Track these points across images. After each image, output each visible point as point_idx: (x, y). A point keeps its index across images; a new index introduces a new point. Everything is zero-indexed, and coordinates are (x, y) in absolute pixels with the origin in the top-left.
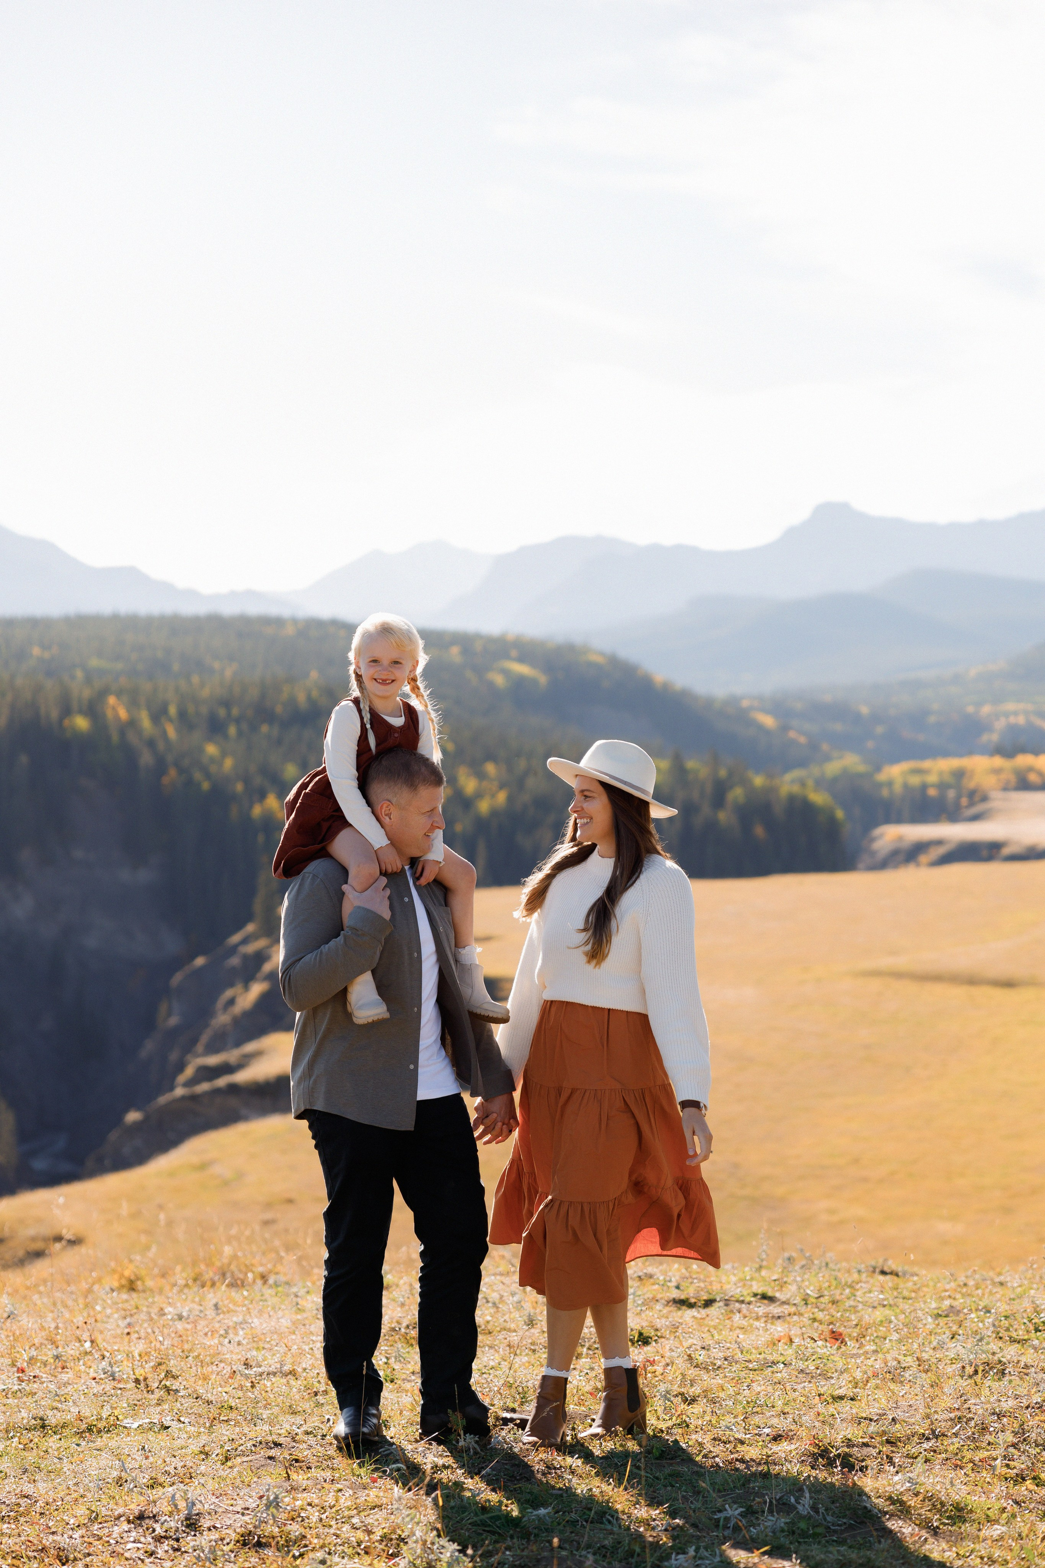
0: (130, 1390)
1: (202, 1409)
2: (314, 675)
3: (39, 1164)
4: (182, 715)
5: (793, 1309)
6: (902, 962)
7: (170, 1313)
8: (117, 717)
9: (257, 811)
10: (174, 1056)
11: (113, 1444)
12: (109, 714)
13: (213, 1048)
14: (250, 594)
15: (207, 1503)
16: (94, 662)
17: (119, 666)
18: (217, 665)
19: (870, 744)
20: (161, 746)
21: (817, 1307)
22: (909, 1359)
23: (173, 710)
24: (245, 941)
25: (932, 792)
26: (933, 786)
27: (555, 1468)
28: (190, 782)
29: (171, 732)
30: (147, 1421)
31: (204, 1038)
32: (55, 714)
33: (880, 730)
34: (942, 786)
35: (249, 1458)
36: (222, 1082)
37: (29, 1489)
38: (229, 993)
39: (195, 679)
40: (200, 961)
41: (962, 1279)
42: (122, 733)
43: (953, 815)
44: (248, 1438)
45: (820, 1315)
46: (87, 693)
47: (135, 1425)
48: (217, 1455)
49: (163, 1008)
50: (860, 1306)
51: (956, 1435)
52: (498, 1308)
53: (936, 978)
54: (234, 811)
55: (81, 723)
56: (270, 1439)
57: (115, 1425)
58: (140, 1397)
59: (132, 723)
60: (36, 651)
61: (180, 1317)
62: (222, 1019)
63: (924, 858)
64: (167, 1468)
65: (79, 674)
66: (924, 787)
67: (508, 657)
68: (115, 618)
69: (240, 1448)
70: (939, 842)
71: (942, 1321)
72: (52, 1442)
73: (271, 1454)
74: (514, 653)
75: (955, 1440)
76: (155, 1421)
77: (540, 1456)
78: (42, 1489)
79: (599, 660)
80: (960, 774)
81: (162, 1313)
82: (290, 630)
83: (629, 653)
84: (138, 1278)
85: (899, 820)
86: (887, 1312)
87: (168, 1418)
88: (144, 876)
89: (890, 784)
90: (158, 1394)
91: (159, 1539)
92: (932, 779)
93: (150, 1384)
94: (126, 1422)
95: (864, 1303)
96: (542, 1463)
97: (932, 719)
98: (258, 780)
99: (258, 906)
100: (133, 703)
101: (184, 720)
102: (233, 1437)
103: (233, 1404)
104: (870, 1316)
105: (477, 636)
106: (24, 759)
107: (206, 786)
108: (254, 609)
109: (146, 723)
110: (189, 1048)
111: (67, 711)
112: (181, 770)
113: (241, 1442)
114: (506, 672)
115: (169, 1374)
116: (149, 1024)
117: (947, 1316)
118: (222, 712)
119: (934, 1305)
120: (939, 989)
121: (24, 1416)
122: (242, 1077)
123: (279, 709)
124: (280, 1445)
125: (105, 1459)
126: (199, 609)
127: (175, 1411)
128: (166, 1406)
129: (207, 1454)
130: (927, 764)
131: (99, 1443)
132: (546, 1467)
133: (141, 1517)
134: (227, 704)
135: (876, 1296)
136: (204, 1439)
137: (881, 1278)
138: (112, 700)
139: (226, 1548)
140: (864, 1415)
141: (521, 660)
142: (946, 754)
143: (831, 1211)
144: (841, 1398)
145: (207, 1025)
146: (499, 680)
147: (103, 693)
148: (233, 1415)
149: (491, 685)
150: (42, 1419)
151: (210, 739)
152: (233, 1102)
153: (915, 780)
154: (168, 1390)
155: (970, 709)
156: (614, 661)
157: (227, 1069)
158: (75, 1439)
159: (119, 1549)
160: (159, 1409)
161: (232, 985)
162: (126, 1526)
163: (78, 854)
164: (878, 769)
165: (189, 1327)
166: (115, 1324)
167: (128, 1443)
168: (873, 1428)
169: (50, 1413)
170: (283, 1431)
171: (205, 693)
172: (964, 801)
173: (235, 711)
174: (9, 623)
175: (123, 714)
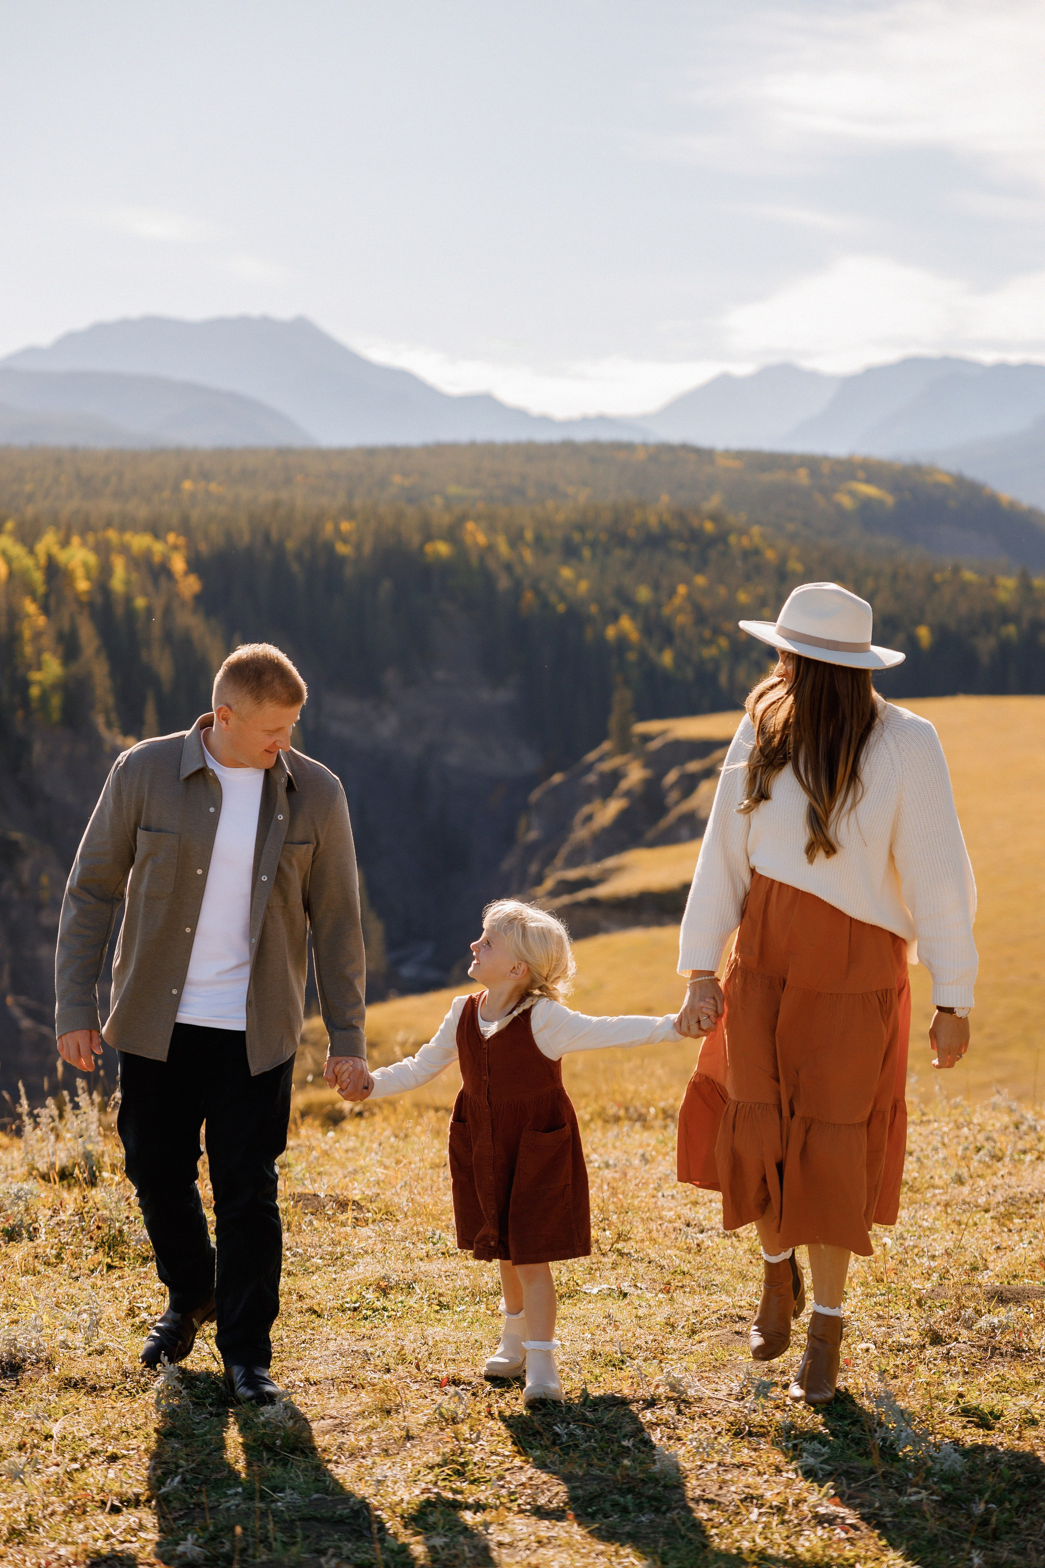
1: (655, 1274)
2: (665, 498)
3: (407, 971)
4: (538, 539)
7: (596, 1161)
8: (477, 544)
9: (611, 632)
10: (534, 868)
11: (577, 1311)
12: (468, 540)
13: (573, 861)
14: (602, 420)
16: (453, 489)
17: (477, 492)
18: (570, 490)
20: (518, 570)
23: (529, 535)
24: (601, 759)
27: (1024, 1351)
28: (545, 605)
29: (528, 556)
30: (605, 1286)
31: (564, 851)
32: (416, 540)
35: (716, 1333)
36: (583, 895)
38: (586, 810)
39: (550, 504)
40: (557, 778)
42: (482, 559)
44: (711, 1311)
46: (446, 519)
47: (595, 1291)
48: (683, 1327)
49: (523, 823)
52: (922, 1163)
54: (589, 634)
55: (442, 548)
56: (734, 1312)
57: (576, 1291)
59: (491, 548)
60: (397, 479)
61: (607, 1165)
62: (581, 834)
64: (638, 1342)
65: (439, 501)
67: (854, 478)
68: (473, 446)
69: (706, 1321)
73: (737, 1329)
74: (861, 474)
76: (614, 1287)
77: (1008, 1337)
79: (946, 480)
82: (641, 455)
83: (974, 473)
87: (626, 1284)
88: (504, 696)
91: (651, 1425)
93: (602, 1246)
94: (586, 1288)
96: (1009, 1345)
98: (612, 602)
99: (613, 723)
100: (491, 529)
101: (541, 545)
102: (697, 1309)
103: (686, 1270)
105: (825, 458)
106: (387, 585)
107: (561, 608)
108: (606, 435)
109: (503, 548)
110: (548, 860)
111: (427, 537)
112: (538, 592)
113: (706, 1314)
114: (852, 494)
115: (619, 1237)
116: (509, 838)
118: (577, 537)
122: (602, 891)
123: (631, 533)
124: (745, 1318)
125: (574, 1330)
126: (555, 436)
127: (631, 1275)
128: (620, 1271)
129: (673, 1326)
132: (1015, 1349)
134: (581, 528)
136: (667, 1310)
138: (470, 526)
139: (720, 1439)
141: (868, 481)
145: (564, 840)
146: (846, 502)
147: (463, 518)
148: (687, 1281)
149: (838, 507)
151: (565, 563)
152: (593, 915)
154: (621, 1254)
156: (960, 481)
157: (586, 883)
160: (615, 1274)
161: (588, 800)
163: (440, 675)
167: (593, 1311)
170: (743, 1303)
171: (560, 518)
173: (590, 535)
174: (371, 452)
175: (481, 539)
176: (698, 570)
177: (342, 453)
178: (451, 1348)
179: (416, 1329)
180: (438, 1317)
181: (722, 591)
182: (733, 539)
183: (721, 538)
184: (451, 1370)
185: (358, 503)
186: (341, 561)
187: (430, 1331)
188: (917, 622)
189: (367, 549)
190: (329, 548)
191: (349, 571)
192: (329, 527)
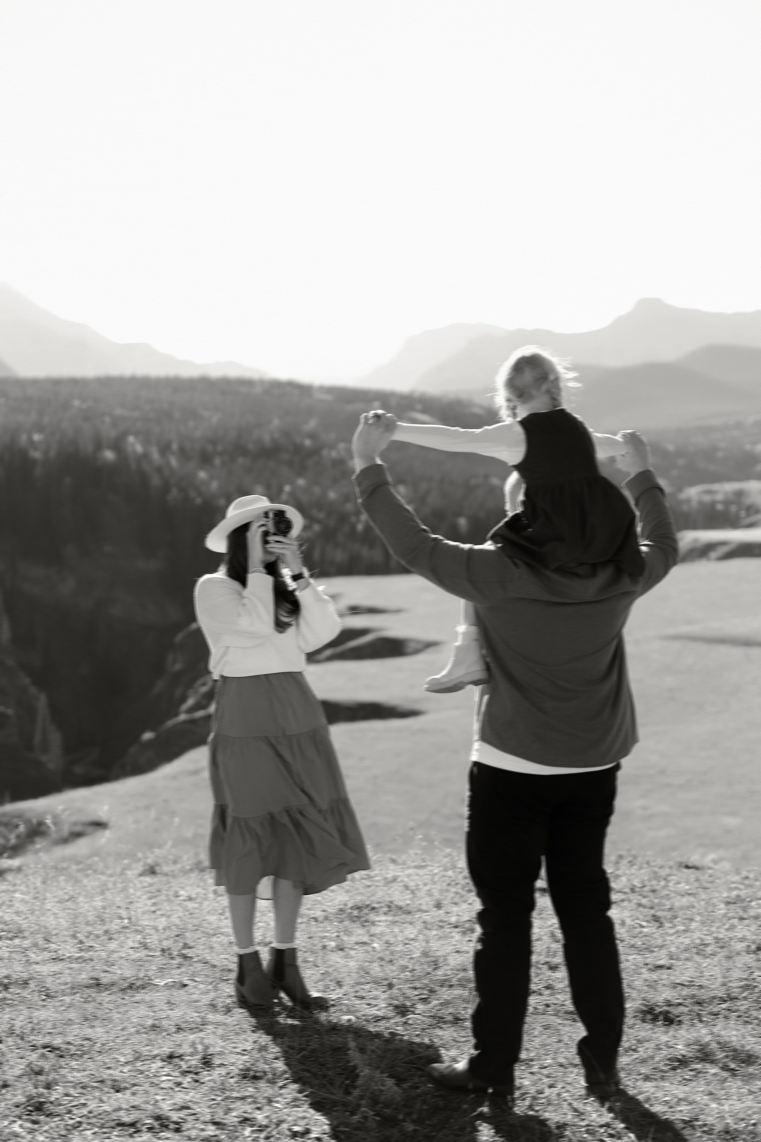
0: (158, 957)
1: (208, 971)
2: (276, 422)
3: (79, 770)
4: (182, 450)
5: (623, 897)
6: (696, 629)
7: (182, 895)
8: (135, 451)
10: (178, 693)
11: (147, 998)
12: (129, 449)
15: (216, 1045)
16: (119, 412)
17: (136, 414)
18: (206, 414)
19: (675, 472)
20: (166, 472)
21: (641, 895)
22: (709, 938)
23: (175, 447)
25: (720, 507)
26: (720, 502)
28: (187, 498)
29: (174, 462)
30: (171, 980)
32: (90, 448)
33: (681, 462)
34: (727, 503)
37: (89, 1032)
39: (191, 424)
41: (745, 873)
42: (139, 464)
43: (734, 523)
45: (644, 901)
46: (113, 434)
47: (162, 984)
49: (170, 658)
50: (673, 895)
51: (745, 998)
53: (722, 641)
55: (109, 455)
57: (149, 984)
58: (165, 962)
59: (146, 456)
60: (77, 403)
61: (190, 899)
63: (713, 555)
65: (107, 419)
66: (713, 503)
67: (413, 409)
68: (133, 379)
70: (723, 543)
71: (732, 907)
72: (105, 997)
74: (419, 407)
75: (745, 1002)
76: (177, 980)
78: (98, 1033)
80: (740, 494)
81: (177, 896)
82: (258, 390)
84: (157, 865)
85: (695, 527)
86: (692, 899)
87: (186, 978)
88: (155, 564)
89: (688, 501)
90: (178, 960)
91: (185, 1073)
92: (719, 497)
93: (172, 952)
94: (156, 981)
95: (675, 892)
97: (720, 454)
100: (146, 442)
101: (184, 454)
104: (679, 902)
106: (68, 481)
107: (199, 501)
108: (233, 373)
109: (155, 455)
110: (189, 686)
111: (99, 446)
112: (181, 490)
115: (186, 946)
116: (159, 669)
117: (735, 903)
118: (210, 448)
119: (725, 895)
120: (723, 650)
121: (84, 977)
123: (251, 446)
125: (143, 1010)
126: (192, 373)
127: (191, 973)
128: (184, 969)
130: (716, 487)
131: (138, 997)
133: (171, 1057)
134: (213, 442)
135: (684, 887)
136: (212, 995)
137: (686, 870)
138: (131, 439)
139: (232, 1081)
140: (678, 981)
141: (423, 411)
142: (729, 479)
143: (644, 808)
144: (661, 967)
147: (124, 434)
150: (97, 979)
151: (201, 467)
153: (707, 498)
154: (185, 957)
155: (748, 447)
158: (120, 995)
159: (155, 1080)
160: (178, 971)
162: (160, 1064)
163: (107, 549)
164: (680, 489)
165: (196, 905)
166: (143, 904)
167: (159, 997)
168: (685, 992)
169: (103, 975)
171: (198, 434)
172: (743, 513)
173: (220, 448)
174: (57, 382)
175: (139, 449)
176: (300, 474)
177: (35, 382)
178: (49, 1025)
179: (26, 1012)
180: (45, 1004)
181: (317, 490)
182: (325, 452)
183: (316, 451)
184: (47, 1040)
185: (46, 420)
186: (34, 462)
187: (36, 1014)
188: (459, 514)
189: (53, 453)
190: (23, 454)
191: (38, 472)
192: (24, 438)
